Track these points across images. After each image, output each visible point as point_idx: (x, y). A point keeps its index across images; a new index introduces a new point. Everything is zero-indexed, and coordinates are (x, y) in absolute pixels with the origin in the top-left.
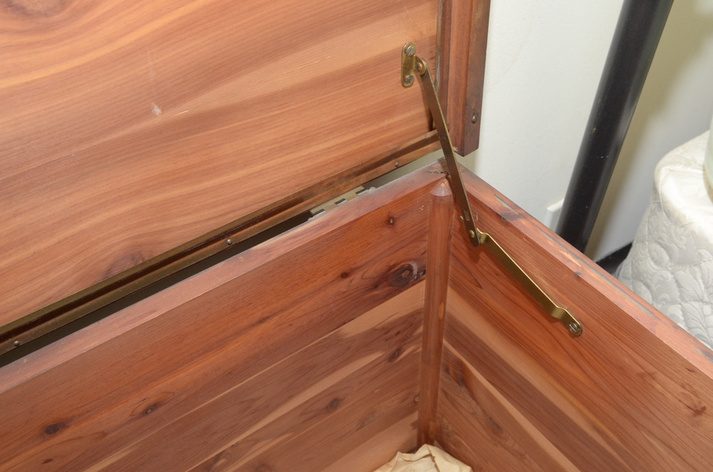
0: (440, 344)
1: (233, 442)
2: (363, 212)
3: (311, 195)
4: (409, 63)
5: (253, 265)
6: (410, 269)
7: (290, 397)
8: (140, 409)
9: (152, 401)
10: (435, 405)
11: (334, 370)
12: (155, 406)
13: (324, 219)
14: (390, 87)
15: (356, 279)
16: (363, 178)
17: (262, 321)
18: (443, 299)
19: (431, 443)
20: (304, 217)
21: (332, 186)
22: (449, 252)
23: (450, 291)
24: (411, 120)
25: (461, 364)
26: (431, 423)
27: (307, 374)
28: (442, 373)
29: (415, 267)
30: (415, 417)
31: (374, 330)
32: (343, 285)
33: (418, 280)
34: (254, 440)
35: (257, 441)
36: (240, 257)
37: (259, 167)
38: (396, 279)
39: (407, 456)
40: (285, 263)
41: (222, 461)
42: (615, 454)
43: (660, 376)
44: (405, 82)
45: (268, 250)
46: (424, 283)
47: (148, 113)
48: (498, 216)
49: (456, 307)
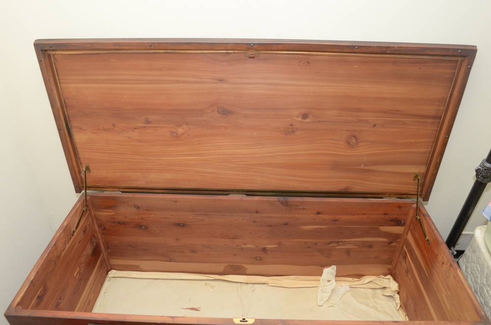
0: (403, 246)
1: (345, 240)
2: (394, 202)
3: (385, 194)
4: (416, 177)
5: (367, 201)
6: (401, 222)
7: (362, 237)
8: (333, 219)
9: (336, 219)
10: (396, 266)
11: (374, 237)
12: (336, 220)
13: (385, 200)
14: (410, 179)
15: (388, 216)
16: (398, 196)
17: (364, 214)
18: (407, 234)
19: (391, 275)
20: (382, 198)
21: (390, 194)
22: (412, 222)
23: (409, 232)
24: (412, 188)
25: (406, 253)
26: (394, 271)
27: (367, 234)
28: (401, 255)
29: (403, 221)
30: (390, 267)
31: (387, 232)
32: (384, 216)
33: (402, 226)
34: (350, 243)
35: (350, 244)
36: (365, 199)
37: (376, 184)
38: (397, 222)
39: (383, 277)
40: (374, 204)
41: (341, 243)
42: (427, 274)
43: (439, 255)
44: (414, 180)
45: (371, 200)
46: (404, 227)
47: (361, 166)
48: (423, 215)
49: (410, 237)
